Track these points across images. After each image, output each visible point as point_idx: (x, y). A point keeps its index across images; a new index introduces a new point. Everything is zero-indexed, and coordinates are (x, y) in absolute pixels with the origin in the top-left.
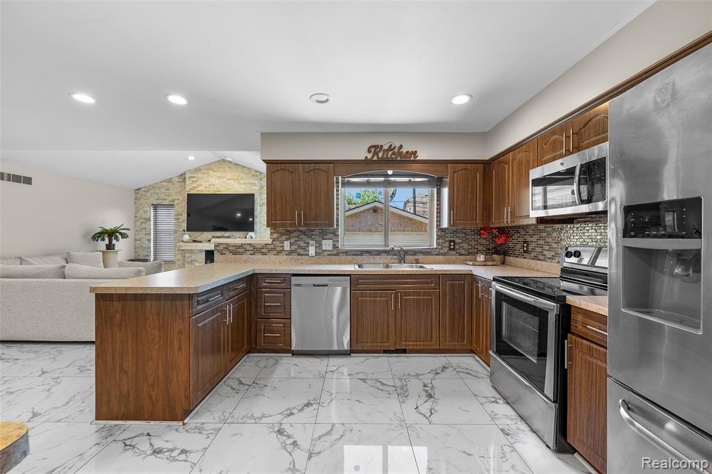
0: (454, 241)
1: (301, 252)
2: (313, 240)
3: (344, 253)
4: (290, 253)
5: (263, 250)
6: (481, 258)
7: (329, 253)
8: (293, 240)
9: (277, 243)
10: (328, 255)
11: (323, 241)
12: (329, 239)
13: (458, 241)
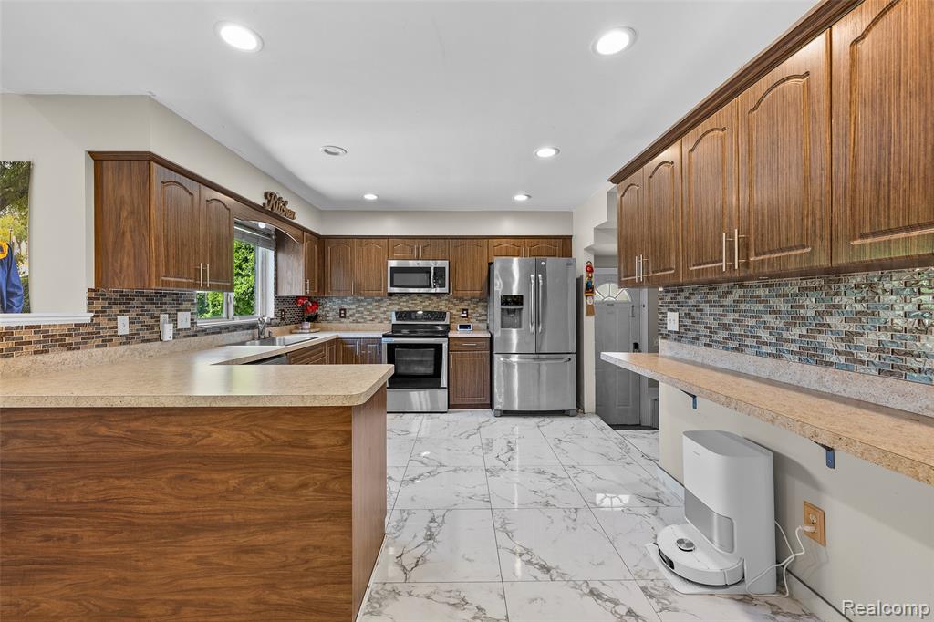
0: (283, 310)
1: (148, 335)
2: (165, 311)
3: (203, 331)
4: (128, 340)
5: (68, 340)
6: (307, 325)
7: (185, 334)
8: (133, 313)
9: (103, 321)
10: (185, 337)
11: (179, 313)
12: (186, 310)
13: (286, 310)
